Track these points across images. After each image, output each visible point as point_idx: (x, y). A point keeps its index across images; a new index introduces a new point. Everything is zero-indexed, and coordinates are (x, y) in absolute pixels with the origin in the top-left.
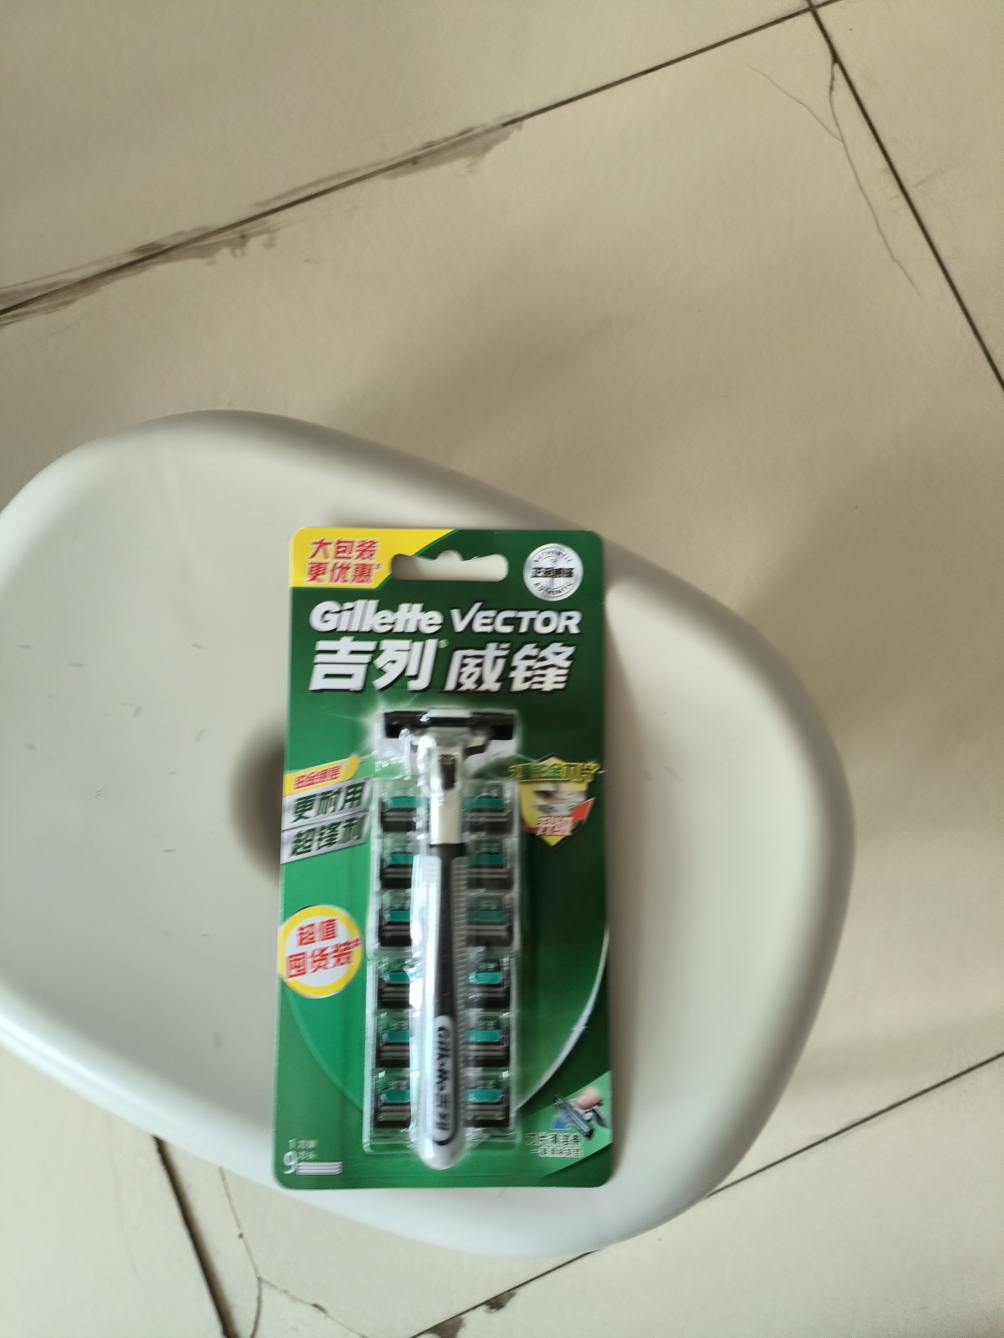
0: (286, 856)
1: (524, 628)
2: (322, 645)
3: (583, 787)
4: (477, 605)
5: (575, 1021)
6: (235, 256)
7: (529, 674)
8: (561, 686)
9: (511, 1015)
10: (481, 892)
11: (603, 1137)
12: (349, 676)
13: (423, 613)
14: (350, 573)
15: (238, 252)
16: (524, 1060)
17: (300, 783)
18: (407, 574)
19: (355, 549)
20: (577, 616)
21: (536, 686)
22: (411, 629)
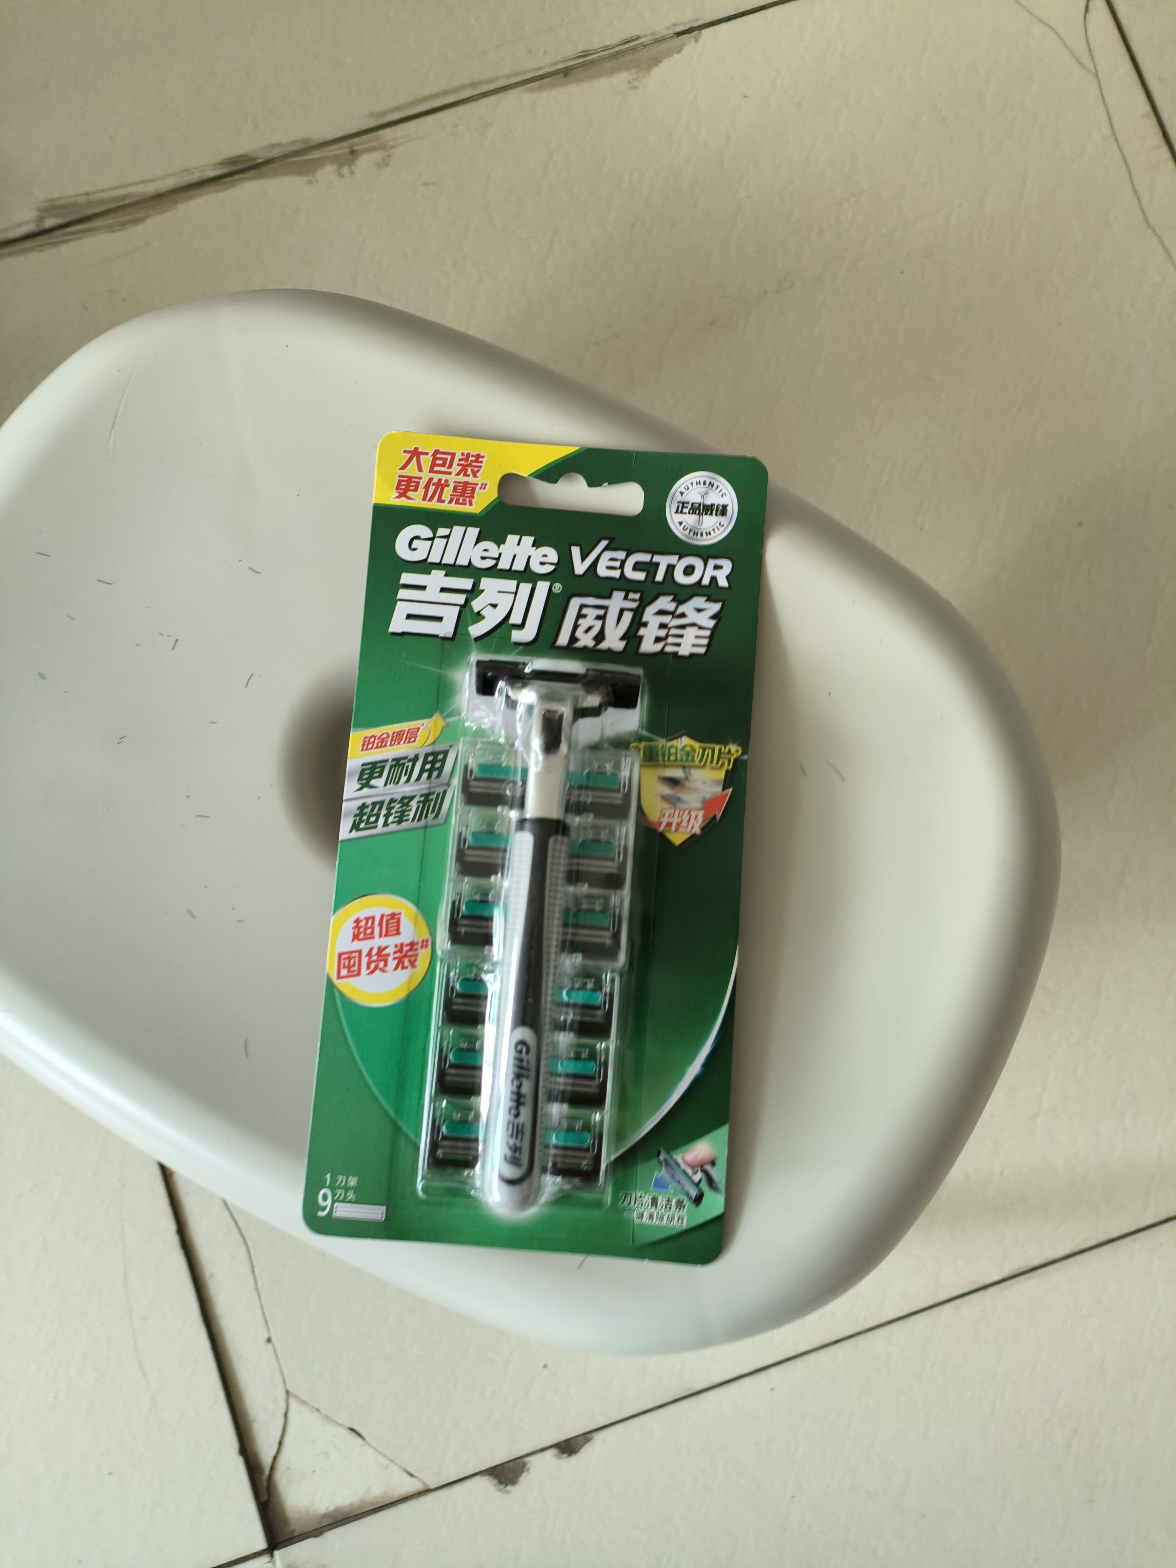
0: (345, 831)
1: (659, 577)
2: (407, 578)
3: (721, 775)
4: (604, 543)
5: (690, 1060)
6: (341, 176)
7: (662, 633)
8: (702, 650)
9: (609, 1046)
10: (584, 888)
11: (714, 1205)
12: (440, 619)
13: (535, 548)
14: (448, 492)
15: (345, 170)
16: (623, 1102)
17: (366, 744)
18: (518, 499)
19: (456, 462)
20: (727, 565)
21: (669, 649)
22: (519, 566)
